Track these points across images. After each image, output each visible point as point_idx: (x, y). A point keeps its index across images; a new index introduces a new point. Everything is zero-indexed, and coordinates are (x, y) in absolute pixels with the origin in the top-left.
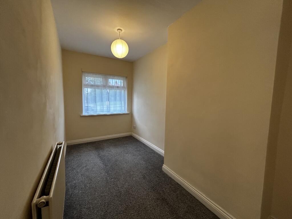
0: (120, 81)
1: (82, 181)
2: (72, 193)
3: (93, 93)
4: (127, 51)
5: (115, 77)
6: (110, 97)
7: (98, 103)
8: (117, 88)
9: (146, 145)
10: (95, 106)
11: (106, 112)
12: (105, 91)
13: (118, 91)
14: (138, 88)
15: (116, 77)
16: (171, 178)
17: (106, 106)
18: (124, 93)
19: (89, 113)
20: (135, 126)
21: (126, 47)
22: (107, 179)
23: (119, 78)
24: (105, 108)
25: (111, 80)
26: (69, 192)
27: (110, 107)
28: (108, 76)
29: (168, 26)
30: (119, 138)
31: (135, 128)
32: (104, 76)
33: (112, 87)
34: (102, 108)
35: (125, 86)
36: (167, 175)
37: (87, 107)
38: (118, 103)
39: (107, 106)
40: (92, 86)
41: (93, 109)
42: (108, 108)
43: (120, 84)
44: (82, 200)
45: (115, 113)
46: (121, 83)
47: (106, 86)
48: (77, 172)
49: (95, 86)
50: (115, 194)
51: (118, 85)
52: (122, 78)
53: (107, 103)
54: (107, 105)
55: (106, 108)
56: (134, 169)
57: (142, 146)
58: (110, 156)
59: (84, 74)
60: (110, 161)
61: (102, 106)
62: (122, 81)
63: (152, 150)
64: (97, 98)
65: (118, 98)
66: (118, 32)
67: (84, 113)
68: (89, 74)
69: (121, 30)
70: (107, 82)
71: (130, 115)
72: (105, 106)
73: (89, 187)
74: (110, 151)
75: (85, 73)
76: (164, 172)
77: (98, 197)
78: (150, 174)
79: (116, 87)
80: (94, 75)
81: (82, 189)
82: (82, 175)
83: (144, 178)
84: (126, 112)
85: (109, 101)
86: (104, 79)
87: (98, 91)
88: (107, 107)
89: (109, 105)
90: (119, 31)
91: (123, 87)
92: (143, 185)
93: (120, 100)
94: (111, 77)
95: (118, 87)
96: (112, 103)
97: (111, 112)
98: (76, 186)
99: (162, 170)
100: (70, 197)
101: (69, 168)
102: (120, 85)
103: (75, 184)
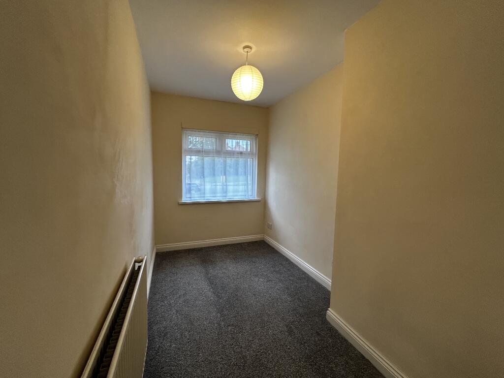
0: (245, 142)
1: (176, 325)
2: (159, 347)
3: (200, 162)
4: (260, 87)
5: (237, 136)
6: (228, 168)
7: (207, 179)
8: (239, 155)
9: (292, 263)
10: (203, 183)
11: (221, 198)
12: (219, 160)
13: (241, 160)
14: (277, 154)
15: (239, 136)
16: (346, 340)
17: (221, 184)
18: (253, 164)
19: (192, 199)
20: (271, 224)
21: (258, 78)
22: (219, 325)
23: (244, 136)
24: (218, 187)
25: (231, 140)
26: (155, 343)
27: (226, 185)
28: (224, 135)
29: (345, 29)
30: (242, 243)
31: (270, 227)
32: (218, 134)
33: (231, 153)
34: (214, 187)
35: (255, 151)
36: (337, 331)
37: (190, 184)
38: (242, 178)
39: (223, 183)
40: (198, 152)
41: (199, 187)
42: (224, 187)
43: (245, 147)
44: (176, 364)
45: (236, 198)
46: (247, 145)
47: (221, 152)
48: (170, 305)
49: (202, 152)
50: (234, 360)
51: (241, 150)
52: (249, 137)
53: (222, 178)
54: (221, 181)
55: (221, 187)
56: (270, 311)
57: (284, 263)
58: (226, 278)
59: (185, 132)
60: (225, 289)
61: (214, 184)
62: (249, 142)
63: (304, 273)
64: (207, 171)
65: (241, 170)
66: (244, 53)
67: (185, 199)
68: (194, 132)
69: (251, 48)
70: (223, 144)
71: (262, 204)
72: (219, 184)
73: (188, 339)
74: (226, 269)
75: (187, 130)
76: (329, 324)
77: (202, 363)
78: (300, 325)
79: (238, 153)
80: (201, 133)
81: (176, 340)
82: (177, 311)
83: (290, 332)
84: (255, 197)
85: (225, 174)
86: (217, 141)
87: (207, 160)
88: (223, 185)
89: (226, 182)
90: (246, 50)
91: (251, 154)
92: (289, 349)
93: (245, 174)
94: (230, 135)
95: (241, 153)
96: (231, 178)
97: (228, 197)
98: (166, 333)
99: (326, 318)
100: (156, 354)
101: (158, 296)
102: (245, 150)
103: (165, 328)
